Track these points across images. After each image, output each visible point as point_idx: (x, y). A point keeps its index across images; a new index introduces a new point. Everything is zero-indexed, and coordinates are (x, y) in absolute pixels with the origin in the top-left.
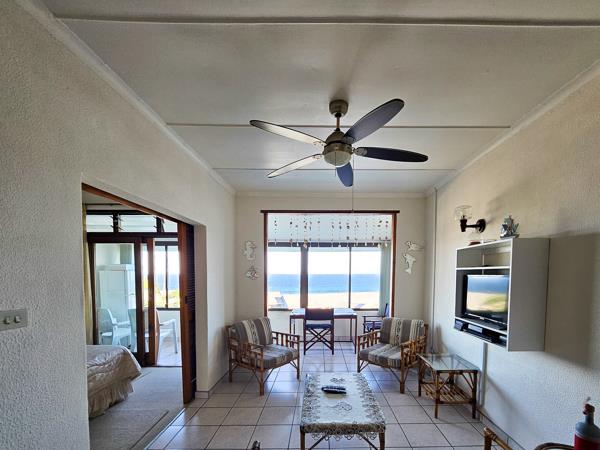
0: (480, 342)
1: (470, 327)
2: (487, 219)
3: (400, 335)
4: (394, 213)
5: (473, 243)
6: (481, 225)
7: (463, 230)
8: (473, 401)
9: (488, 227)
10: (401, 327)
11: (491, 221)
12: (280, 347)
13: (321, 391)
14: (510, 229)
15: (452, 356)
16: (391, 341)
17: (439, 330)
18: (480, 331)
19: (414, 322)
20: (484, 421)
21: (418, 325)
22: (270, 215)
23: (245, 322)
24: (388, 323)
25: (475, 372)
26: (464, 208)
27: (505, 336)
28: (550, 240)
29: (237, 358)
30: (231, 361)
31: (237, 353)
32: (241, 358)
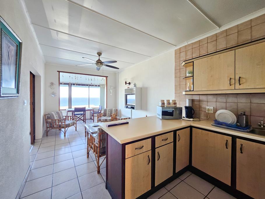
0: (130, 110)
1: (128, 107)
3: (109, 113)
4: (107, 77)
5: (128, 88)
6: (130, 83)
7: (126, 84)
9: (131, 84)
10: (110, 111)
11: (132, 83)
12: (68, 121)
14: (135, 85)
16: (107, 115)
17: (120, 110)
18: (130, 107)
19: (113, 109)
21: (115, 110)
22: (61, 73)
24: (105, 110)
25: (130, 118)
26: (126, 79)
27: (135, 107)
28: (141, 88)
29: (51, 126)
30: (47, 128)
31: (51, 124)
32: (54, 125)
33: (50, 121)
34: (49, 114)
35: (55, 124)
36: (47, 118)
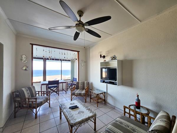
1: (105, 81)
2: (105, 55)
3: (82, 86)
4: (78, 52)
5: (105, 61)
6: (104, 57)
8: (104, 100)
10: (82, 84)
12: (41, 97)
13: (69, 109)
14: (115, 58)
15: (97, 90)
17: (92, 84)
19: (85, 82)
20: (107, 104)
21: (87, 83)
22: (34, 46)
23: (23, 89)
24: (78, 83)
25: (105, 93)
26: (101, 52)
27: (117, 83)
28: (122, 61)
29: (20, 106)
30: (15, 108)
31: (19, 103)
32: (23, 105)
33: (19, 99)
34: (18, 91)
35: (24, 103)
36: (15, 96)
